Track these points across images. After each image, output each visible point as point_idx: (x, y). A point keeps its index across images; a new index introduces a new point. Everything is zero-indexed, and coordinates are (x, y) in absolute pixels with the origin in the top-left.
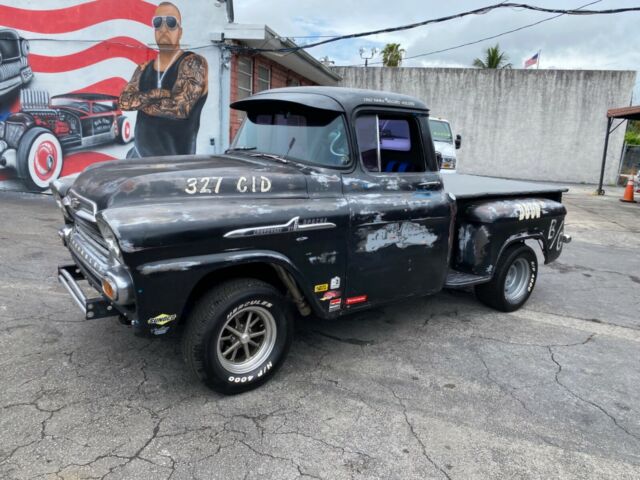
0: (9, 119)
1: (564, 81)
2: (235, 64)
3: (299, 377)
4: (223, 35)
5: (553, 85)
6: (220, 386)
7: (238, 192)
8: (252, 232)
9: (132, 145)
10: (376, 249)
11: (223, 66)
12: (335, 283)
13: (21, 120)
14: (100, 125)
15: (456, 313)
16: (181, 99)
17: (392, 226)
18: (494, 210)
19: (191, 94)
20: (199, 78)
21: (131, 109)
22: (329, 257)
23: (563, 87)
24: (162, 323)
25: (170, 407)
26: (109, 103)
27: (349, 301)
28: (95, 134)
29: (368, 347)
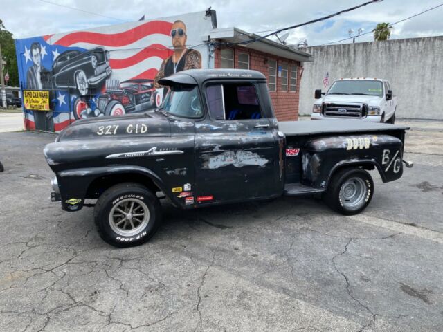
0: (100, 97)
2: (217, 54)
3: (167, 242)
4: (209, 37)
6: (111, 241)
7: (127, 134)
10: (217, 167)
11: (210, 56)
12: (187, 187)
13: (106, 97)
14: (145, 97)
17: (229, 153)
21: (160, 87)
22: (182, 171)
24: (73, 203)
27: (200, 199)
28: (142, 103)
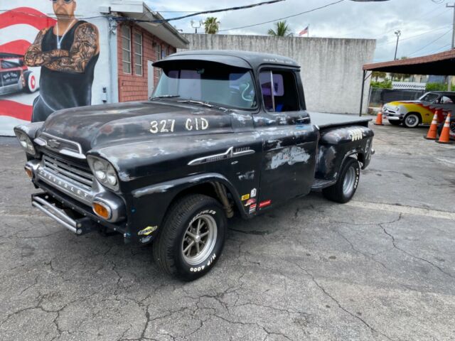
1: (333, 45)
2: (119, 31)
4: (110, 8)
5: (326, 49)
6: (184, 276)
7: (187, 130)
8: (205, 160)
9: (38, 94)
10: (277, 166)
11: (111, 33)
12: (253, 193)
14: (8, 78)
15: (312, 207)
16: (77, 57)
17: (286, 150)
18: (338, 136)
19: (86, 54)
20: (91, 42)
21: (35, 65)
22: (250, 174)
23: (332, 50)
24: (148, 233)
25: (149, 296)
26: (16, 61)
27: (261, 205)
28: (5, 85)
29: (266, 236)
